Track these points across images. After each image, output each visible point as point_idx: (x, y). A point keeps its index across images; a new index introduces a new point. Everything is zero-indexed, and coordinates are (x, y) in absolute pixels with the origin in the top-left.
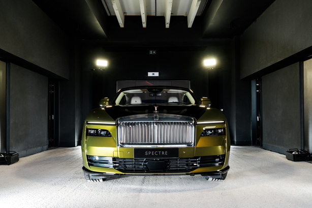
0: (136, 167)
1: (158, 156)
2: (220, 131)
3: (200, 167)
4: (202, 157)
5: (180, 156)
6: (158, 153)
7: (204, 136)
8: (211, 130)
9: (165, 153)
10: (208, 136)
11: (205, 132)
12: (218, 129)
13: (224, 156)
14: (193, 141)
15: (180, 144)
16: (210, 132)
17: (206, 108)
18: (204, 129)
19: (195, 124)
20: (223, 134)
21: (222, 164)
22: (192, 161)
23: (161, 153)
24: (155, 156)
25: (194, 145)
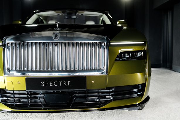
0: (33, 101)
1: (59, 87)
2: (139, 55)
3: (115, 100)
4: (116, 87)
5: (88, 87)
6: (58, 84)
7: (119, 60)
8: (128, 53)
9: (67, 83)
10: (125, 60)
11: (121, 55)
12: (137, 52)
13: (144, 85)
14: (105, 68)
15: (87, 71)
16: (127, 56)
17: (122, 27)
18: (120, 51)
19: (108, 45)
20: (143, 58)
21: (142, 95)
22: (104, 93)
23: (62, 83)
24: (53, 88)
25: (107, 72)
